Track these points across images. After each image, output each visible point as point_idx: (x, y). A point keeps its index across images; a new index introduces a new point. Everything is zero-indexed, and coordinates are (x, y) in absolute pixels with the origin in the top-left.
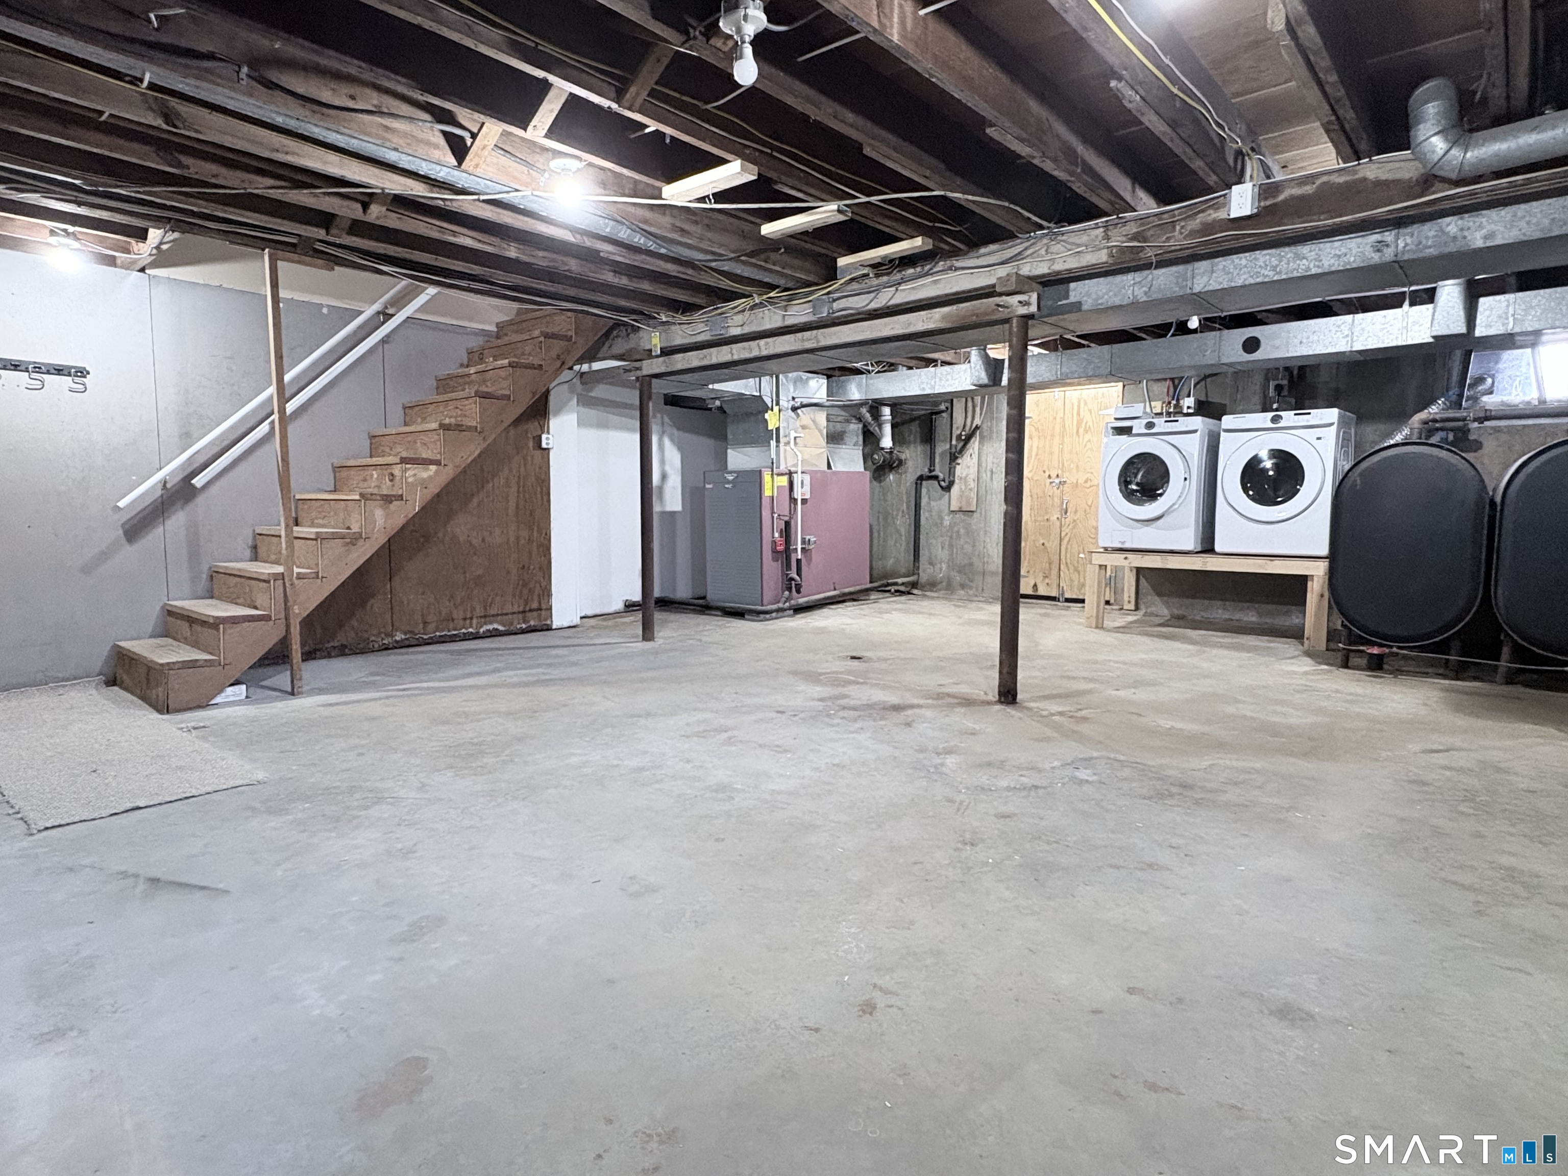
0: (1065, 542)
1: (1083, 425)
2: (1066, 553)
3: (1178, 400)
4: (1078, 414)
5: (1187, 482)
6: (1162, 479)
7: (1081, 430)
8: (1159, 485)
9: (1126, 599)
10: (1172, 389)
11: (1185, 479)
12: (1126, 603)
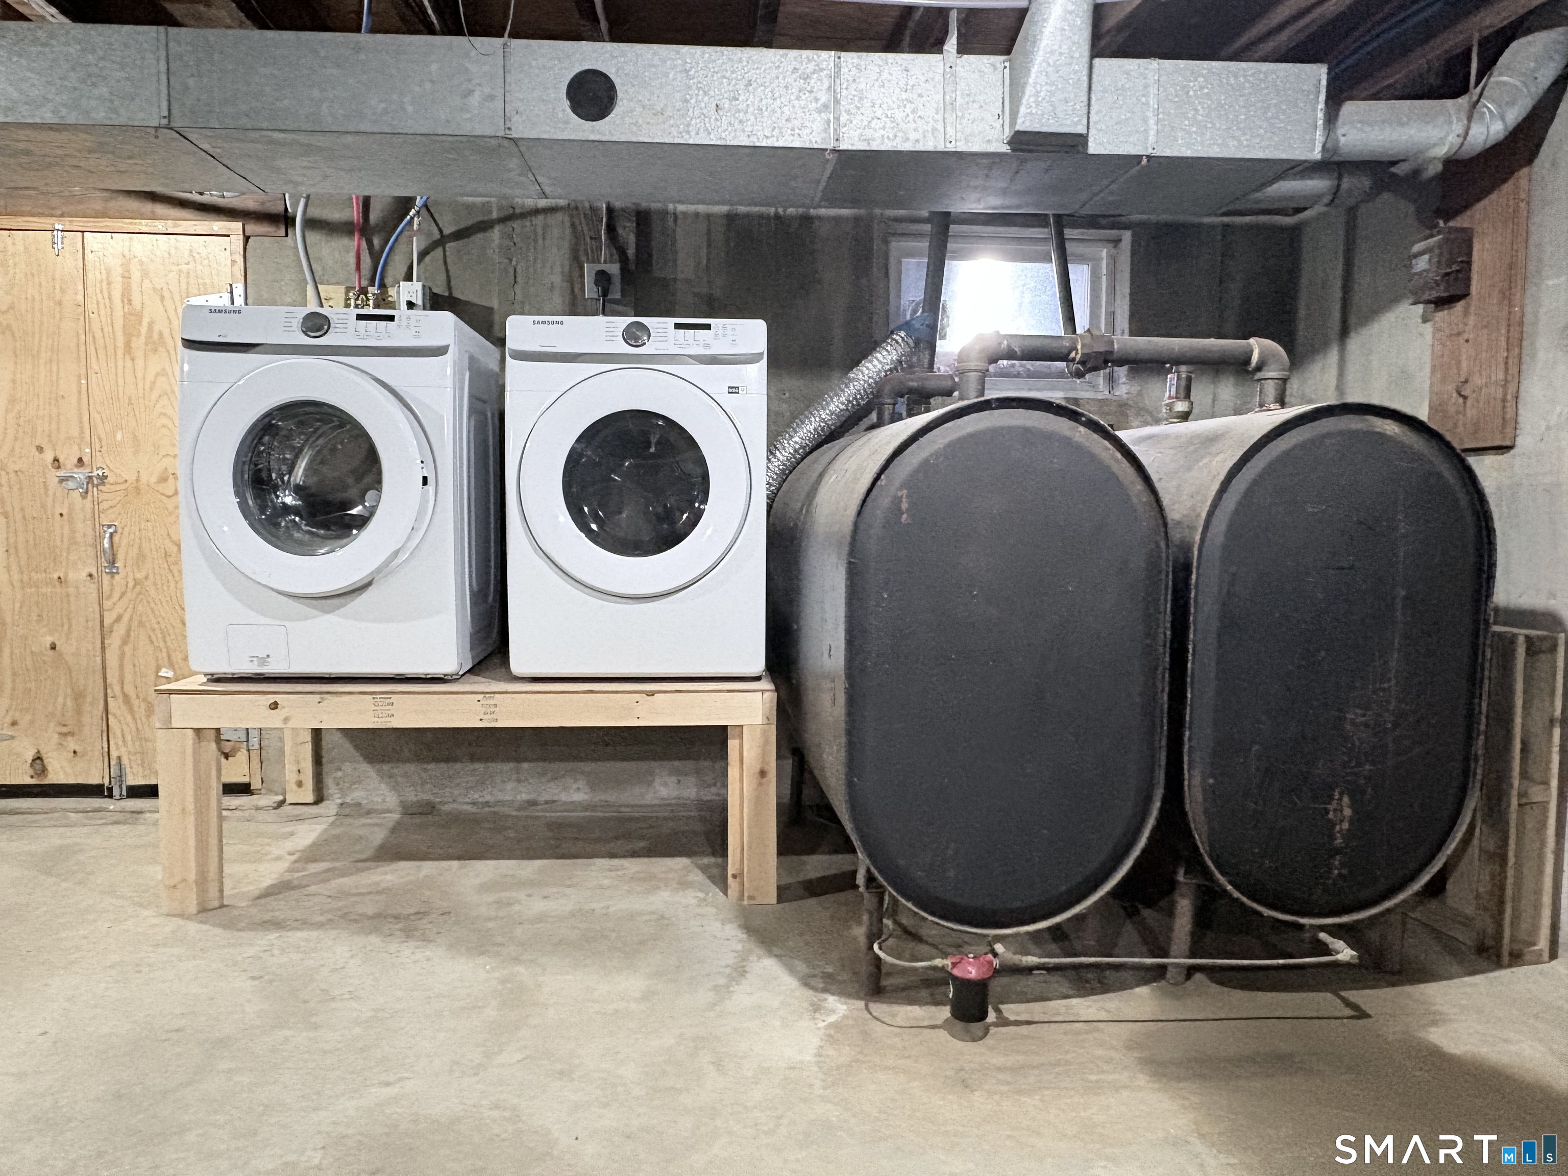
0: (114, 642)
1: (144, 330)
2: (121, 667)
3: (383, 286)
4: (127, 298)
5: (430, 487)
6: (359, 478)
7: (138, 343)
8: (353, 493)
9: (290, 776)
10: (366, 260)
11: (425, 480)
12: (291, 786)
